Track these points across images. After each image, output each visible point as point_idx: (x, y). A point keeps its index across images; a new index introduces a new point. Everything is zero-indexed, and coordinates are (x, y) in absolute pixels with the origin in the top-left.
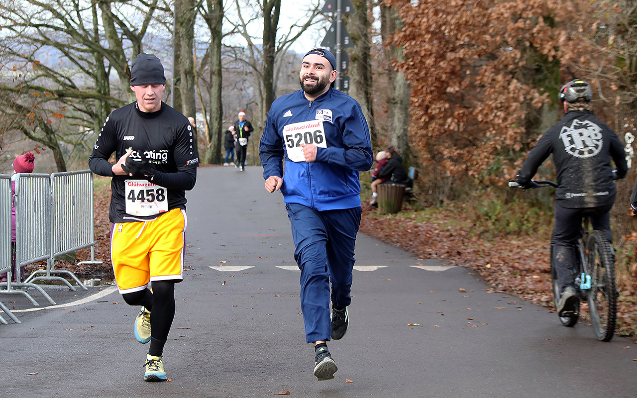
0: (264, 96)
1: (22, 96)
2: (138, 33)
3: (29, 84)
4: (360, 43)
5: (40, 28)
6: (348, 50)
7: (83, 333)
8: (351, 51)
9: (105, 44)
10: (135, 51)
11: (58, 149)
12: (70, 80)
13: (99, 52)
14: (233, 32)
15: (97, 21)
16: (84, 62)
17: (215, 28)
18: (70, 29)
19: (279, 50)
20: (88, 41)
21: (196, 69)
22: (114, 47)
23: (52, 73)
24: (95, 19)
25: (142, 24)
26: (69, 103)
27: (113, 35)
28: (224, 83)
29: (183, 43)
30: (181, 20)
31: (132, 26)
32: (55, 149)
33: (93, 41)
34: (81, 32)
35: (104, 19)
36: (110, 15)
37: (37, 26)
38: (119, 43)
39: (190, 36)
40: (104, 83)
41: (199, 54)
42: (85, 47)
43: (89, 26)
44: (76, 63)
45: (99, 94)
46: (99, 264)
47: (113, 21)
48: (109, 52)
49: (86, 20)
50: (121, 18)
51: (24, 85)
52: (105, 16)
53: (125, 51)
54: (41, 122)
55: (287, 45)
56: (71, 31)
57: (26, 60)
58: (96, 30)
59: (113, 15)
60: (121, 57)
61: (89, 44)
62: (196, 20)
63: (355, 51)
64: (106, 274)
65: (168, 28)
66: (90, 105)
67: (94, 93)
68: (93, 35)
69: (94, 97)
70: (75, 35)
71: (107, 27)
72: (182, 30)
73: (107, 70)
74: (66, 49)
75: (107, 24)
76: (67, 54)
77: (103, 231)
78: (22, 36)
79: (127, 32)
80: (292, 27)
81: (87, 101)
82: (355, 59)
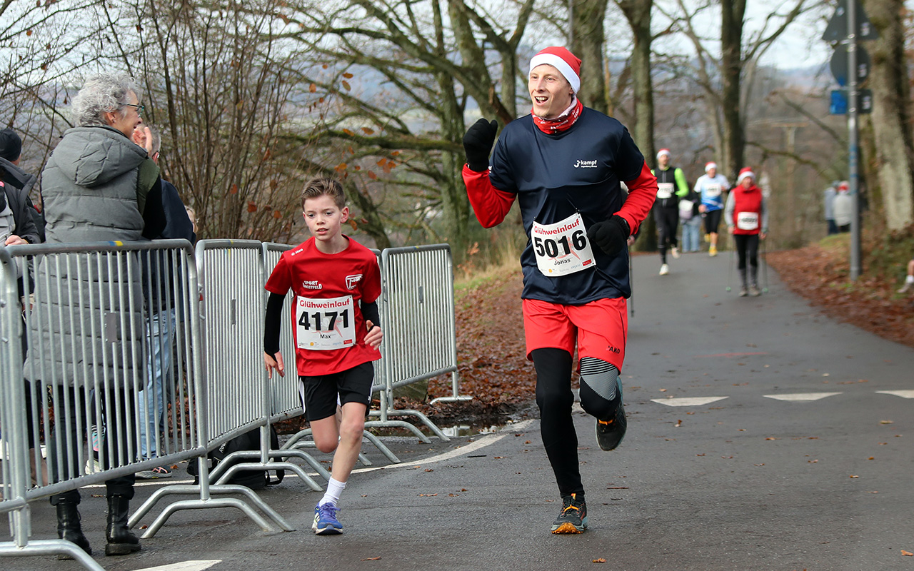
0: (727, 134)
1: (320, 151)
2: (508, 37)
3: (331, 128)
4: (888, 33)
5: (347, 35)
6: (868, 45)
7: (449, 499)
8: (874, 47)
9: (457, 58)
10: (506, 67)
11: (382, 235)
12: (399, 122)
13: (445, 73)
14: (668, 31)
15: (440, 20)
16: (421, 90)
17: (639, 23)
18: (397, 34)
19: (749, 57)
20: (427, 53)
21: (610, 94)
22: (471, 62)
23: (369, 111)
24: (437, 17)
25: (516, 22)
26: (399, 159)
27: (468, 40)
28: (657, 116)
29: (587, 51)
30: (582, 12)
31: (498, 26)
32: (379, 235)
33: (437, 54)
34: (414, 40)
35: (453, 16)
36: (462, 9)
37: (340, 32)
38: (478, 55)
39: (598, 38)
40: (456, 123)
41: (613, 70)
42: (422, 65)
43: (428, 31)
44: (409, 92)
45: (449, 142)
46: (466, 401)
47: (468, 19)
48: (463, 71)
49: (423, 19)
50: (481, 14)
51: (322, 131)
52: (454, 11)
53: (491, 69)
54: (353, 190)
55: (763, 46)
56: (398, 38)
57: (325, 90)
58: (440, 37)
59: (467, 8)
60: (483, 78)
61: (428, 58)
62: (608, 12)
63: (879, 46)
64: (479, 417)
65: (559, 28)
66: (432, 162)
67: (440, 139)
68: (435, 44)
69: (439, 147)
70: (405, 46)
71: (458, 29)
72: (585, 30)
73: (460, 101)
74: (391, 69)
75: (458, 24)
76: (392, 78)
77: (467, 358)
78: (317, 50)
79: (491, 37)
80: (769, 17)
81: (430, 156)
82: (880, 60)
